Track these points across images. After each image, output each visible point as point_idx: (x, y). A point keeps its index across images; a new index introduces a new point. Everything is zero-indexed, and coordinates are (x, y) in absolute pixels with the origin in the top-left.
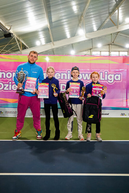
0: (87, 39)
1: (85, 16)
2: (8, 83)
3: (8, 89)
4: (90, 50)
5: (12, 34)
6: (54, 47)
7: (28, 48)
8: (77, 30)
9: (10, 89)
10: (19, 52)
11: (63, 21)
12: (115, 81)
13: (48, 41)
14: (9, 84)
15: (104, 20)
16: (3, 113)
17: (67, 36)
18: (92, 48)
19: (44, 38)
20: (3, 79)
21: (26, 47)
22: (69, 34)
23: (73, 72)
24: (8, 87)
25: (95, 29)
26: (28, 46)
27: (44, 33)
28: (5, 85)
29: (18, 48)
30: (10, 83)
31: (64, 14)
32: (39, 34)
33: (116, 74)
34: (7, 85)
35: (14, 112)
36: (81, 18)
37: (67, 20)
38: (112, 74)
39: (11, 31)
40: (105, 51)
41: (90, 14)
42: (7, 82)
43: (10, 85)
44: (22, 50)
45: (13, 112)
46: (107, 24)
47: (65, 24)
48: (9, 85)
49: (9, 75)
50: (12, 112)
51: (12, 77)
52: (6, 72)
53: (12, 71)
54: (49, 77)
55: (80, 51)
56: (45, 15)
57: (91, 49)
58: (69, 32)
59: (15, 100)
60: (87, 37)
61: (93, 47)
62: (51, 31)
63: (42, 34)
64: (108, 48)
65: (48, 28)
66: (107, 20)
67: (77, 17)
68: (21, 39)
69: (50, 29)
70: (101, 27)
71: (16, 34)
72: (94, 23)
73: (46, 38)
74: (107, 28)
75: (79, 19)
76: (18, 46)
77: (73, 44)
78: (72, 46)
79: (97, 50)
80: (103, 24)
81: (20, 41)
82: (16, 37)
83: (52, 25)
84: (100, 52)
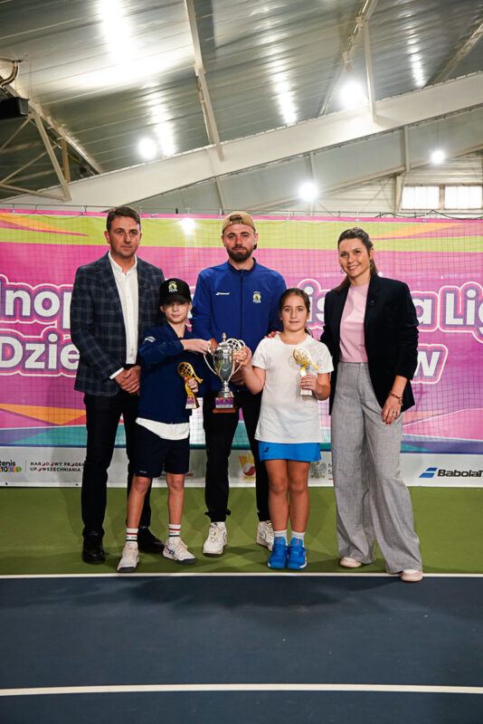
0: (378, 129)
1: (373, 15)
2: (41, 337)
3: (41, 365)
4: (391, 181)
5: (25, 101)
6: (224, 168)
7: (97, 173)
9: (52, 365)
11: (264, 41)
13: (193, 137)
14: (46, 342)
15: (465, 29)
16: (19, 470)
18: (402, 169)
19: (172, 125)
20: (18, 321)
21: (87, 168)
24: (44, 357)
25: (419, 75)
26: (97, 159)
27: (173, 100)
28: (29, 347)
29: (52, 167)
30: (53, 338)
31: (275, 7)
32: (145, 104)
34: (40, 348)
35: (69, 467)
36: (353, 25)
39: (18, 88)
40: (464, 185)
42: (39, 334)
43: (53, 348)
44: (72, 180)
45: (66, 467)
48: (47, 347)
49: (47, 304)
50: (63, 466)
51: (60, 314)
52: (33, 289)
53: (58, 287)
56: (184, 12)
57: (395, 176)
58: (293, 93)
59: (73, 411)
60: (378, 119)
61: (405, 166)
62: (210, 91)
63: (163, 103)
64: (478, 168)
65: (197, 75)
66: (479, 30)
67: (335, 21)
68: (63, 125)
69: (202, 80)
70: (446, 69)
71: (41, 103)
72: (414, 50)
73: (183, 122)
74: (477, 71)
75: (341, 29)
76: (50, 161)
77: (309, 155)
78: (308, 162)
79: (426, 182)
80: (460, 48)
81: (60, 136)
82: (41, 118)
83: (215, 58)
84: (437, 189)
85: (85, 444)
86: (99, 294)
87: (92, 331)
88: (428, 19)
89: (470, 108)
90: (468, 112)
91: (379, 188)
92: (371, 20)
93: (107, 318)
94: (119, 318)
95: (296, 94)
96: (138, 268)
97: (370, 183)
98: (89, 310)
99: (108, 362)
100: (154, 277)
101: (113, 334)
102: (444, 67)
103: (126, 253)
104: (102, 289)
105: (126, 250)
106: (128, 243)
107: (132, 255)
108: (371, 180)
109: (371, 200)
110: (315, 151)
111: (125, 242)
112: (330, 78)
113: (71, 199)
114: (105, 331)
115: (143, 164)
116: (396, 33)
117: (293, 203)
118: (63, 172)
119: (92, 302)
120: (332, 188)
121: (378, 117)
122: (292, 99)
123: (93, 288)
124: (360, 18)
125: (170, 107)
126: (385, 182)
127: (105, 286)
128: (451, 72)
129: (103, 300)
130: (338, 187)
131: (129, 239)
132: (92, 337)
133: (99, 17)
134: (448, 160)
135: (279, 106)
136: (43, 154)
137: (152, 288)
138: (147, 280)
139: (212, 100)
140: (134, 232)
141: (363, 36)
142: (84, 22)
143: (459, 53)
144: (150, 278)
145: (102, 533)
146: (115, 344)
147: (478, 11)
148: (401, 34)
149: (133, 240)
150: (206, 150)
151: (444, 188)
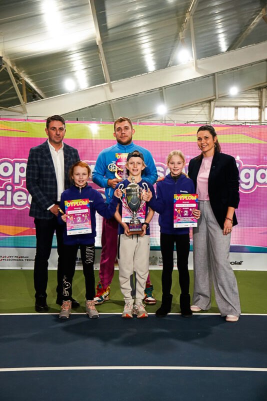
1: (195, 12)
3: (3, 203)
4: (208, 104)
5: (1, 58)
6: (113, 96)
7: (42, 98)
8: (172, 49)
10: (17, 108)
12: (257, 186)
13: (97, 79)
15: (247, 20)
17: (146, 65)
18: (214, 97)
19: (85, 71)
21: (37, 95)
22: (154, 59)
23: (130, 161)
24: (4, 198)
25: (223, 45)
26: (43, 90)
27: (85, 58)
29: (16, 95)
30: (9, 188)
31: (140, 7)
32: (71, 60)
33: (259, 168)
34: (2, 194)
36: (184, 18)
37: (146, 23)
38: (250, 168)
40: (248, 107)
41: (208, 6)
42: (2, 186)
44: (28, 102)
46: (254, 31)
47: (141, 34)
48: (6, 193)
49: (6, 169)
51: (13, 174)
53: (12, 160)
54: (173, 173)
55: (182, 108)
56: (89, 10)
57: (210, 101)
58: (152, 55)
61: (215, 96)
62: (104, 53)
63: (81, 59)
64: (257, 98)
65: (98, 44)
66: (254, 21)
67: (175, 15)
68: (23, 71)
69: (100, 47)
70: (238, 42)
71: (10, 59)
72: (220, 31)
73: (91, 70)
74: (253, 44)
75: (178, 19)
76: (15, 91)
77: (162, 89)
78: (161, 93)
79: (227, 105)
80: (244, 31)
81: (21, 77)
82: (10, 67)
83: (107, 35)
84: (234, 108)
85: (36, 246)
86: (42, 163)
87: (38, 183)
88: (227, 14)
89: (252, 64)
90: (250, 66)
91: (201, 108)
92: (193, 15)
93: (47, 176)
94: (54, 176)
95: (154, 55)
96: (64, 149)
97: (196, 105)
98: (36, 172)
99: (46, 201)
100: (73, 154)
101: (50, 185)
102: (236, 41)
103: (57, 141)
104: (44, 160)
105: (58, 139)
106: (59, 135)
107: (61, 142)
108: (197, 103)
109: (197, 114)
110: (166, 87)
111: (57, 134)
112: (173, 46)
113: (27, 113)
114: (45, 183)
115: (68, 93)
116: (208, 22)
117: (154, 116)
118: (23, 98)
119: (39, 167)
120: (174, 108)
121: (198, 68)
122: (152, 58)
123: (39, 159)
124: (188, 14)
125: (83, 62)
126: (205, 105)
127: (46, 158)
128: (240, 44)
129: (45, 166)
130: (178, 107)
131: (58, 133)
132: (37, 187)
133: (42, 12)
134: (241, 93)
135: (145, 62)
136: (12, 87)
137: (72, 160)
138: (69, 155)
139: (106, 58)
140: (61, 129)
141: (190, 24)
142: (33, 15)
143: (244, 33)
144: (71, 154)
145: (46, 295)
146: (51, 190)
147: (254, 10)
148: (212, 23)
149: (61, 134)
150: (102, 86)
151: (237, 109)
